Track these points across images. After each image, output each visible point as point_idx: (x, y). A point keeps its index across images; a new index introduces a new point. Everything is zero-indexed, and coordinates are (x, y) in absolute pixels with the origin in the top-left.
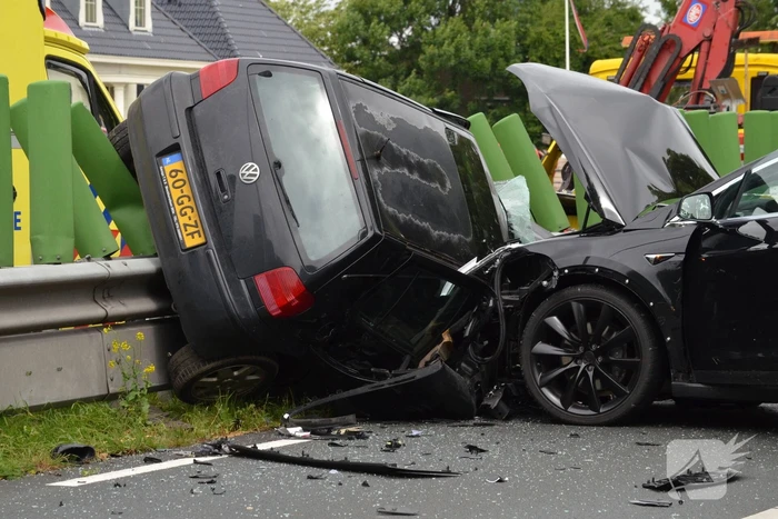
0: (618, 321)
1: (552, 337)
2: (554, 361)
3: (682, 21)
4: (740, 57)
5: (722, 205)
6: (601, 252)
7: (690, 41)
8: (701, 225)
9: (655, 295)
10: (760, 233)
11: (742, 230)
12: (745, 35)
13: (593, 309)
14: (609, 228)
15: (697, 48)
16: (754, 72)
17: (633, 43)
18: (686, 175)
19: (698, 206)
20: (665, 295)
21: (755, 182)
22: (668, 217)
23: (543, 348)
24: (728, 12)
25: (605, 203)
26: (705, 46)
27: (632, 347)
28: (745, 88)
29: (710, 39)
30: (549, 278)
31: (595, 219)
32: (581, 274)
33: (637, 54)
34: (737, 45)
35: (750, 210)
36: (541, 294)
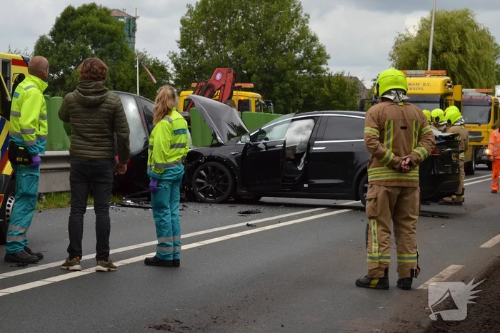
0: (222, 173)
1: (202, 177)
2: (202, 184)
3: (215, 79)
4: (235, 92)
5: (253, 138)
6: (217, 152)
7: (217, 86)
8: (247, 144)
9: (234, 165)
10: (263, 146)
11: (259, 146)
12: (236, 85)
13: (214, 168)
14: (219, 144)
15: (220, 89)
16: (239, 98)
17: (197, 85)
18: (241, 131)
19: (246, 139)
20: (236, 165)
21: (263, 132)
22: (237, 142)
23: (199, 180)
24: (230, 76)
25: (219, 138)
26: (222, 88)
27: (226, 180)
28: (236, 103)
29: (224, 86)
30: (201, 159)
31: (215, 142)
32: (211, 158)
33: (198, 90)
34: (234, 88)
35: (261, 140)
36: (199, 164)
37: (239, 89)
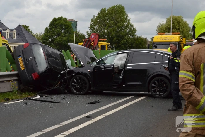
0: (84, 80)
1: (74, 82)
2: (75, 86)
3: (91, 37)
4: (99, 42)
5: (98, 63)
6: (81, 70)
7: (92, 40)
8: (95, 66)
10: (103, 67)
11: (101, 67)
12: (100, 40)
13: (80, 78)
14: (82, 67)
15: (93, 41)
16: (101, 45)
17: (84, 40)
18: (93, 60)
19: (95, 63)
20: (90, 76)
21: (102, 60)
22: (91, 65)
23: (73, 84)
24: (97, 36)
25: (82, 63)
26: (94, 41)
27: (86, 84)
28: (100, 47)
29: (95, 40)
30: (74, 74)
31: (80, 65)
32: (78, 73)
33: (85, 42)
34: (99, 41)
35: (102, 64)
36: (73, 76)
37: (101, 41)
